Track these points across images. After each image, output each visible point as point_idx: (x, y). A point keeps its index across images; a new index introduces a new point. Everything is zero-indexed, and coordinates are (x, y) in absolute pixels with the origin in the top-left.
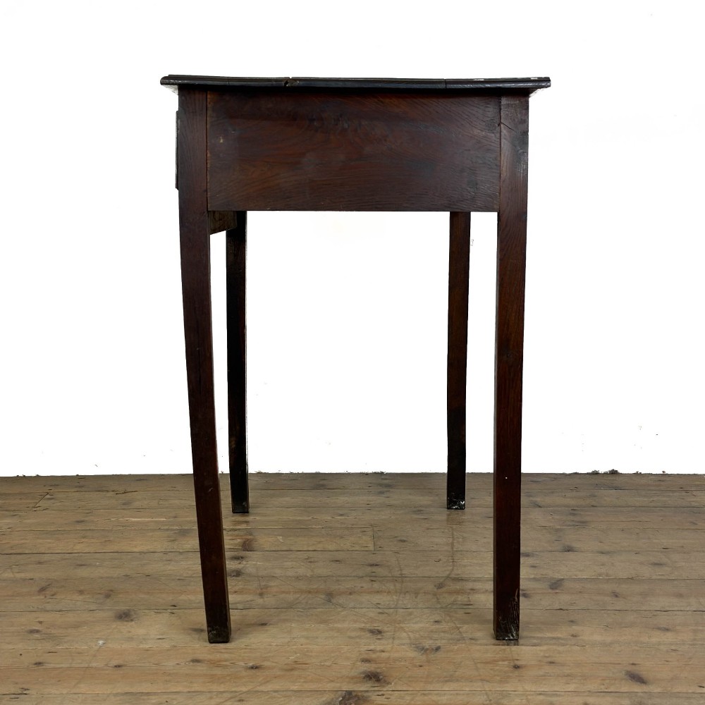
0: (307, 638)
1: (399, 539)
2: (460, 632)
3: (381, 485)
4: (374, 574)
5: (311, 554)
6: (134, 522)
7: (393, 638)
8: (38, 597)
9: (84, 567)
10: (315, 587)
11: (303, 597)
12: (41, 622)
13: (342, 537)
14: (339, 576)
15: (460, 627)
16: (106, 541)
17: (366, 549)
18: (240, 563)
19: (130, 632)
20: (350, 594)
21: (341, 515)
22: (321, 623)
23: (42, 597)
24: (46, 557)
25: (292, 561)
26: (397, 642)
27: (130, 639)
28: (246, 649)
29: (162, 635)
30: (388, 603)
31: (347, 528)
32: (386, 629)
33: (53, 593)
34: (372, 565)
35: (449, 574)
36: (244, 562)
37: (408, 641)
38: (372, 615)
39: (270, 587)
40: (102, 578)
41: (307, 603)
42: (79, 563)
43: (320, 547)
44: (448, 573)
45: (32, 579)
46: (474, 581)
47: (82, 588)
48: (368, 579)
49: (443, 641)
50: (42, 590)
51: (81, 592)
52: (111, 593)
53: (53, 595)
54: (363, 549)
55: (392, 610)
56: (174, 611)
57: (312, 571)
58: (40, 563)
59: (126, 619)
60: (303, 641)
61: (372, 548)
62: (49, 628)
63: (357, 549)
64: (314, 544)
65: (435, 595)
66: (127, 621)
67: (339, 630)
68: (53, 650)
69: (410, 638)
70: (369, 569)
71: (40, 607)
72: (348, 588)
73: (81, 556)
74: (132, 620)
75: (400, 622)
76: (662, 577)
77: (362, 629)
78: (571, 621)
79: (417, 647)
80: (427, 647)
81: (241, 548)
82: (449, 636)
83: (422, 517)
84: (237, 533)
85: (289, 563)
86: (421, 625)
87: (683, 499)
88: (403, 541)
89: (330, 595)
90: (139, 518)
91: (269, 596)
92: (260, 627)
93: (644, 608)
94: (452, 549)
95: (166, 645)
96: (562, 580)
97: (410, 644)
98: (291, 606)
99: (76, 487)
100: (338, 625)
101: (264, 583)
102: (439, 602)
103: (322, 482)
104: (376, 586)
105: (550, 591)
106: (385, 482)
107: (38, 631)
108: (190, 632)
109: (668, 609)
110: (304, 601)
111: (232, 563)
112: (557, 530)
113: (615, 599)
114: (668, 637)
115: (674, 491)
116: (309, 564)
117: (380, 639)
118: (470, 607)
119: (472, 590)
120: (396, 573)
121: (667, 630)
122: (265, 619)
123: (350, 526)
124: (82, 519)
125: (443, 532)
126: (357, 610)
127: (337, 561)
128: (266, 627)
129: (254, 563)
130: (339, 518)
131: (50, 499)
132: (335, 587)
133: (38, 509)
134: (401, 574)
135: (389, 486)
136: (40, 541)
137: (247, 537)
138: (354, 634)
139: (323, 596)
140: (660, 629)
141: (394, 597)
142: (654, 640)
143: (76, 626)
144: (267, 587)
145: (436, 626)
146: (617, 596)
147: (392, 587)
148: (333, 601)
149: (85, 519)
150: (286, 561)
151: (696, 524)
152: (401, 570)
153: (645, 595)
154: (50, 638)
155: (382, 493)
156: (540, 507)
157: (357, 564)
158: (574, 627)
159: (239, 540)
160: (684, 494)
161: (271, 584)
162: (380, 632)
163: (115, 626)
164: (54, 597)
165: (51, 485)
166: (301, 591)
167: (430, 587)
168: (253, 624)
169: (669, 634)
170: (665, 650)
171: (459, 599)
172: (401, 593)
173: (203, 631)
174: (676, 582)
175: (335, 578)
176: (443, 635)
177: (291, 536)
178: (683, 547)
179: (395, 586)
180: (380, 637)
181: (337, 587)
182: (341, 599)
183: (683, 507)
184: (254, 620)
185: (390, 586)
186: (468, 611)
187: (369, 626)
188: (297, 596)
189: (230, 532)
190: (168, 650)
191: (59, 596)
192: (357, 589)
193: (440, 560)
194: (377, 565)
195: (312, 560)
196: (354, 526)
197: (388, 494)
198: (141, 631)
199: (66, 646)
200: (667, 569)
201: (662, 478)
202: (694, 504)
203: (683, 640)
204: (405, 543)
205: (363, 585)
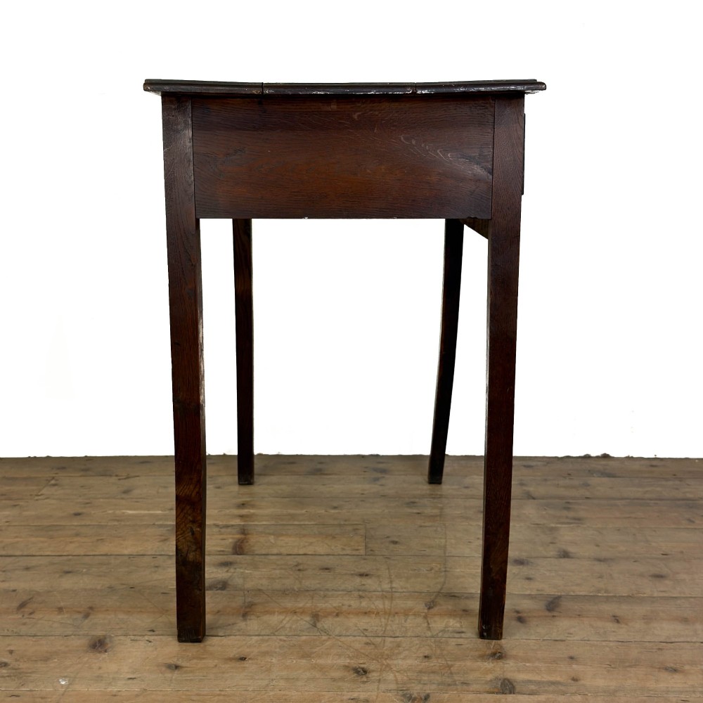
0: (287, 679)
1: (390, 539)
2: (451, 673)
3: (376, 470)
4: (363, 588)
5: (299, 559)
6: (130, 515)
7: (379, 681)
8: (16, 616)
9: (70, 575)
10: (301, 605)
11: (287, 619)
12: (11, 652)
13: (334, 538)
14: (327, 590)
15: (452, 666)
16: (98, 540)
17: (357, 553)
18: (227, 571)
19: (100, 668)
20: (337, 615)
21: (335, 508)
22: (303, 657)
23: (20, 616)
24: (34, 561)
25: (281, 569)
26: (383, 687)
27: (99, 678)
28: (219, 695)
29: (134, 673)
30: (376, 628)
31: (340, 525)
32: (372, 668)
33: (31, 610)
34: (361, 575)
35: (441, 589)
36: (232, 570)
37: (393, 686)
38: (357, 646)
39: (255, 604)
40: (85, 590)
41: (290, 628)
42: (66, 568)
43: (310, 550)
44: (439, 586)
45: (14, 591)
46: (467, 598)
47: (62, 604)
48: (356, 594)
49: (434, 687)
50: (23, 605)
51: (60, 610)
52: (90, 611)
53: (31, 614)
54: (354, 553)
55: (379, 640)
56: (151, 638)
57: (301, 582)
58: (27, 569)
59: (100, 649)
60: (282, 683)
61: (362, 552)
62: (18, 661)
63: (348, 552)
64: (305, 547)
65: (425, 617)
66: (100, 652)
67: (322, 669)
68: (16, 693)
69: (396, 680)
70: (358, 580)
71: (15, 630)
72: (335, 607)
73: (70, 560)
74: (106, 651)
75: (389, 657)
76: (665, 594)
77: (346, 667)
78: (572, 658)
79: (404, 695)
80: (415, 695)
81: (230, 550)
82: (438, 678)
83: (415, 511)
84: (229, 530)
85: (278, 572)
86: (409, 662)
87: (677, 489)
88: (395, 543)
89: (316, 617)
90: (135, 510)
91: (253, 617)
92: (238, 664)
93: (648, 638)
94: (445, 553)
95: (136, 688)
96: (559, 597)
97: (397, 690)
98: (275, 632)
99: (83, 470)
100: (321, 661)
101: (250, 600)
102: (429, 628)
103: (319, 466)
104: (364, 604)
105: (547, 613)
106: (381, 466)
107: (6, 665)
108: (164, 669)
109: (673, 640)
110: (288, 625)
111: (220, 570)
112: (552, 529)
113: (616, 625)
114: (676, 682)
115: (667, 480)
116: (298, 572)
117: (364, 682)
118: (463, 635)
119: (464, 610)
120: (386, 586)
121: (675, 671)
122: (245, 651)
123: (342, 523)
124: (80, 511)
125: (436, 531)
126: (343, 639)
127: (327, 569)
128: (246, 664)
129: (242, 571)
130: (333, 511)
131: (54, 485)
132: (321, 605)
133: (40, 497)
134: (392, 588)
135: (383, 471)
136: (33, 539)
137: (238, 536)
138: (337, 674)
139: (308, 618)
140: (666, 669)
141: (383, 620)
142: (662, 685)
143: (46, 659)
144: (251, 605)
145: (426, 664)
146: (618, 622)
147: (381, 606)
148: (319, 625)
149: (84, 511)
150: (275, 569)
151: (693, 522)
152: (391, 582)
153: (648, 619)
154: (18, 675)
155: (376, 479)
156: (534, 498)
157: (346, 574)
158: (574, 666)
159: (230, 540)
160: (677, 482)
161: (256, 600)
162: (365, 672)
163: (86, 659)
164: (32, 616)
165: (59, 469)
166: (286, 611)
167: (420, 607)
168: (231, 659)
169: (677, 677)
170: (674, 700)
171: (451, 624)
172: (390, 614)
173: (177, 667)
174: (679, 602)
175: (322, 593)
176: (432, 677)
177: (282, 535)
178: (682, 552)
179: (384, 604)
180: (364, 679)
181: (324, 606)
182: (326, 623)
183: (679, 500)
184: (234, 652)
185: (379, 604)
186: (460, 641)
187: (354, 663)
188: (282, 617)
189: (223, 530)
190: (137, 696)
191: (36, 616)
192: (345, 608)
193: (431, 570)
194: (367, 575)
195: (301, 567)
196: (346, 523)
197: (383, 481)
198: (113, 667)
199: (31, 687)
200: (667, 582)
201: (654, 463)
202: (689, 496)
203: (693, 686)
204: (397, 546)
205: (352, 603)
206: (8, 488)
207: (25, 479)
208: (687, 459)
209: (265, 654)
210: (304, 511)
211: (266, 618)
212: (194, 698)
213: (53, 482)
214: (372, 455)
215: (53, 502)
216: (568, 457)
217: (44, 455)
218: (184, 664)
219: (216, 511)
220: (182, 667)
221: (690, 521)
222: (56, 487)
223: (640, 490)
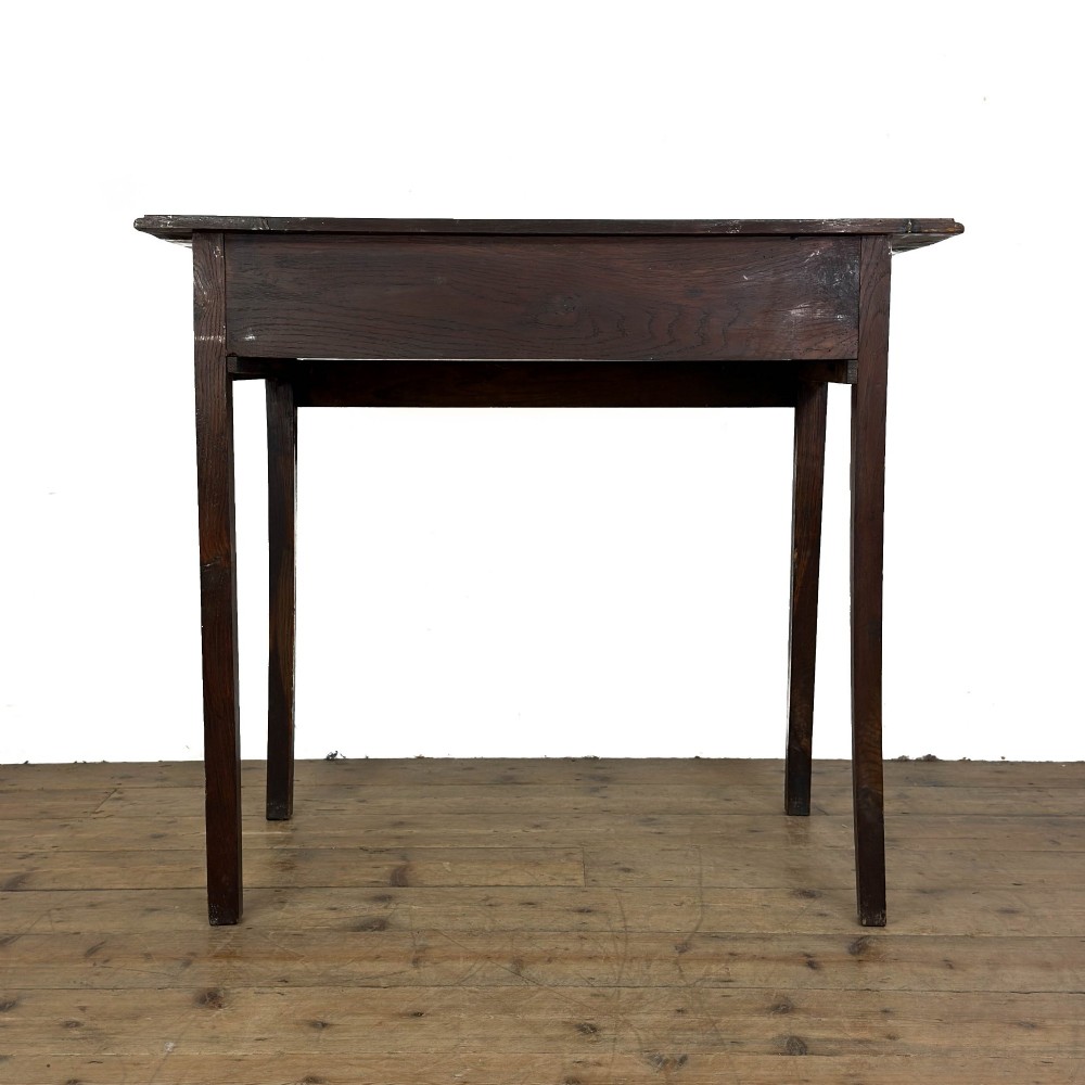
0: (484, 1039)
1: (621, 866)
2: (716, 1030)
3: (593, 777)
4: (585, 927)
5: (490, 892)
7: (615, 1040)
8: (84, 965)
9: (156, 913)
10: (496, 948)
11: (478, 966)
12: (83, 1009)
13: (538, 864)
14: (533, 930)
15: (717, 1021)
17: (572, 883)
18: (386, 908)
19: (214, 1027)
20: (550, 961)
21: (537, 826)
22: (504, 1012)
23: (91, 965)
25: (464, 904)
26: (620, 1047)
27: (215, 1040)
29: (263, 1033)
30: (606, 977)
31: (545, 849)
32: (603, 1023)
33: (105, 958)
34: (581, 911)
35: (697, 928)
36: (393, 906)
37: (635, 1046)
38: (581, 998)
39: (430, 948)
40: (182, 931)
41: (484, 976)
42: (152, 905)
43: (504, 879)
44: (694, 925)
45: (77, 934)
46: (735, 939)
47: (150, 949)
48: (575, 934)
49: (694, 1046)
50: (92, 952)
51: (148, 957)
52: (192, 958)
53: (106, 962)
54: (568, 883)
55: (611, 990)
56: (284, 990)
57: (493, 921)
58: (93, 905)
59: (211, 1004)
60: (476, 1043)
61: (581, 881)
63: (560, 883)
64: (496, 876)
65: (676, 963)
66: (212, 1008)
67: (532, 1026)
68: (97, 1058)
69: (639, 1039)
70: (577, 917)
71: (85, 982)
72: (545, 951)
73: (154, 895)
74: (220, 1007)
75: (626, 1011)
76: (1015, 934)
77: (567, 1024)
78: (885, 1011)
79: (651, 1057)
80: (666, 1057)
81: (388, 881)
82: (700, 1037)
83: (654, 830)
84: (382, 855)
85: (459, 908)
86: (657, 1017)
87: (1033, 802)
88: (628, 870)
89: (519, 963)
91: (427, 963)
92: (412, 1021)
93: (994, 988)
94: (700, 883)
95: (268, 1050)
96: (867, 937)
97: (641, 1051)
98: (461, 981)
100: (530, 1017)
101: (421, 942)
102: (682, 977)
103: (509, 773)
104: (587, 947)
105: (850, 957)
106: (601, 772)
107: (77, 1023)
108: (305, 1027)
109: (1030, 989)
110: (479, 974)
111: (374, 906)
113: (949, 971)
114: (1034, 1040)
116: (489, 908)
117: (594, 1042)
118: (731, 984)
119: (731, 954)
120: (618, 925)
121: (1033, 1026)
122: (420, 1005)
123: (549, 845)
125: (686, 855)
126: (559, 990)
127: (530, 904)
128: (421, 1021)
129: (407, 906)
130: (534, 831)
131: (119, 799)
132: (526, 948)
133: (98, 816)
134: (625, 927)
135: (605, 779)
136: (96, 869)
137: (398, 863)
138: (555, 1032)
139: (507, 965)
140: (1020, 1024)
141: (615, 966)
142: (1014, 1044)
143: (134, 1017)
144: (424, 949)
145: (680, 1019)
146: (951, 967)
147: (612, 950)
148: (524, 973)
149: (165, 832)
150: (455, 904)
151: (1059, 844)
152: (625, 919)
153: (994, 964)
154: (95, 1036)
155: (596, 790)
157: (559, 910)
158: (889, 1021)
159: (386, 868)
160: (1035, 793)
161: (431, 943)
162: (594, 1029)
163: (192, 1017)
164: (108, 964)
165: (121, 777)
166: (476, 956)
167: (668, 950)
168: (401, 1015)
169: (1036, 1034)
170: (1032, 1062)
171: (713, 971)
172: (625, 959)
173: (324, 1025)
174: (1037, 943)
175: (526, 933)
176: (690, 1035)
177: (462, 861)
178: (1041, 882)
179: (616, 947)
180: (593, 1038)
181: (529, 949)
182: (536, 971)
183: (1037, 815)
184: (404, 1007)
185: (609, 947)
186: (727, 992)
187: (577, 1019)
188: (469, 963)
189: (373, 855)
190: (272, 1060)
191: (113, 964)
192: (560, 952)
193: (682, 904)
194: (589, 911)
195: (493, 902)
196: (554, 846)
197: (605, 793)
198: (232, 1026)
199: (117, 1051)
200: (1022, 919)
202: (1052, 810)
203: (1058, 1045)
204: (630, 875)
205: (570, 945)
206: (48, 803)
207: (76, 791)
208: (1051, 764)
209: (449, 1008)
210: (491, 831)
211: (447, 964)
212: (353, 1062)
213: (116, 795)
214: (586, 758)
215: (119, 820)
218: (336, 1021)
219: (361, 832)
220: (331, 1025)
221: (1055, 843)
222: (120, 802)
223: (983, 802)
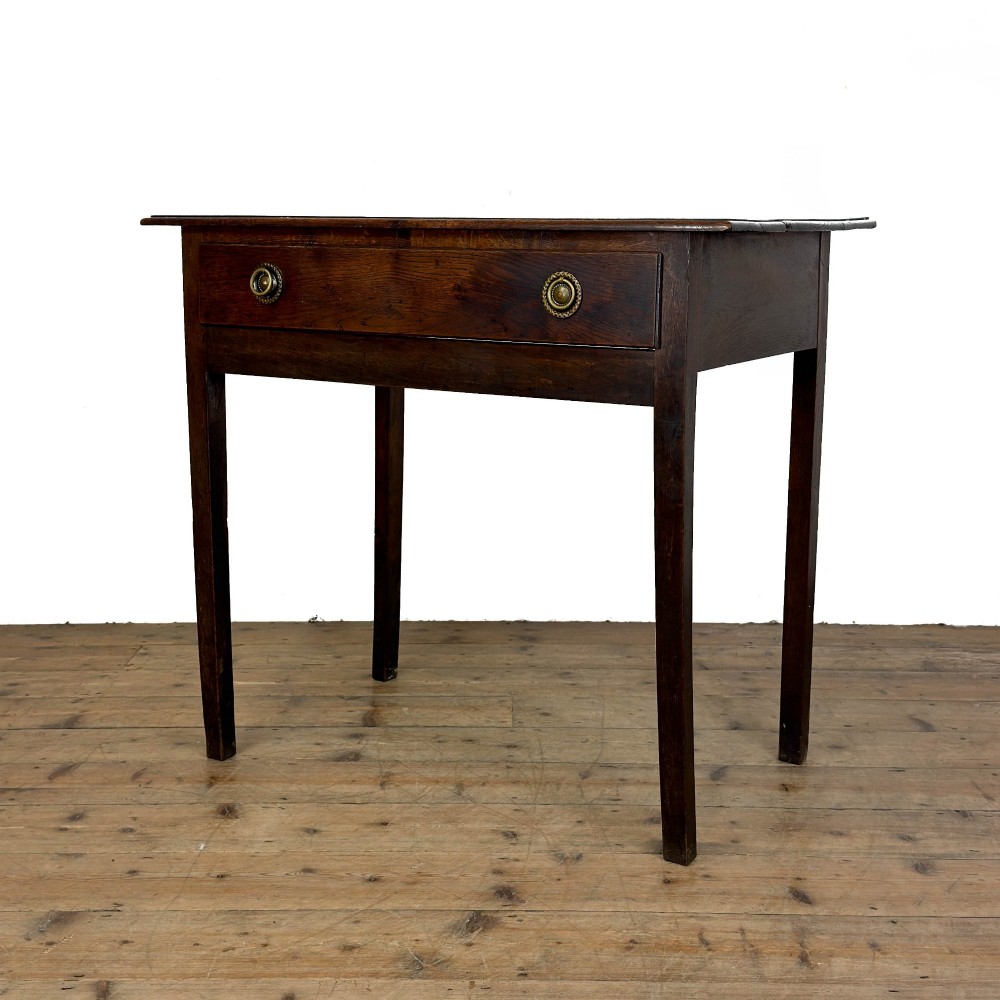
0: (433, 842)
1: (542, 711)
2: (605, 836)
3: (523, 638)
4: (511, 759)
5: (439, 731)
7: (530, 844)
8: (132, 786)
9: (180, 747)
10: (443, 775)
11: (429, 788)
12: (135, 819)
13: (477, 709)
14: (472, 761)
15: (606, 830)
17: (504, 725)
18: (359, 743)
19: (234, 832)
20: (484, 784)
21: (477, 679)
22: (448, 822)
23: (136, 786)
24: (140, 733)
25: (418, 741)
26: (533, 848)
27: (234, 841)
28: (363, 855)
29: (270, 837)
30: (525, 796)
31: (483, 697)
32: (522, 831)
33: (147, 781)
34: (509, 747)
35: (597, 759)
36: (364, 742)
37: (545, 848)
38: (506, 812)
39: (393, 774)
41: (433, 796)
42: (179, 740)
43: (450, 722)
44: (595, 757)
45: (124, 762)
46: (626, 768)
47: (180, 774)
48: (504, 765)
49: (587, 848)
50: (137, 776)
51: (180, 780)
52: (213, 781)
53: (148, 783)
54: (499, 725)
55: (529, 807)
56: (284, 806)
57: (441, 754)
58: (134, 740)
59: (230, 816)
60: (427, 846)
61: (509, 724)
62: (144, 827)
63: (494, 724)
64: (444, 719)
65: (579, 786)
66: (231, 818)
67: (469, 832)
68: (151, 855)
69: (548, 842)
70: (506, 751)
71: (134, 799)
72: (480, 777)
73: (180, 732)
74: (237, 817)
75: (539, 822)
76: (840, 765)
77: (494, 831)
78: (733, 822)
79: (556, 855)
80: (568, 855)
81: (360, 722)
82: (593, 841)
83: (570, 682)
84: (356, 701)
85: (415, 743)
86: (561, 826)
87: (873, 659)
88: (546, 714)
89: (460, 786)
90: (245, 681)
91: (391, 786)
92: (380, 828)
93: (817, 805)
94: (602, 725)
95: (275, 850)
96: (726, 767)
97: (549, 852)
98: (416, 800)
99: (174, 638)
100: (468, 826)
101: (386, 770)
102: (583, 796)
103: (456, 634)
104: (513, 774)
105: (711, 782)
106: (530, 633)
107: (131, 830)
108: (301, 833)
109: (844, 807)
110: (431, 793)
111: (350, 742)
112: (724, 701)
113: (785, 793)
114: (841, 844)
115: (863, 649)
116: (438, 744)
117: (514, 844)
118: (619, 802)
119: (622, 780)
120: (537, 758)
121: (841, 834)
122: (386, 817)
123: (486, 694)
124: (181, 682)
125: (593, 703)
126: (490, 806)
127: (470, 740)
128: (387, 828)
129: (375, 742)
130: (474, 682)
131: (145, 654)
132: (466, 775)
133: (130, 668)
134: (542, 759)
135: (533, 639)
136: (133, 711)
137: (369, 708)
138: (486, 837)
139: (452, 788)
140: (832, 833)
141: (533, 789)
142: (825, 848)
143: (175, 824)
144: (389, 775)
145: (579, 828)
146: (787, 789)
147: (531, 776)
148: (464, 793)
149: (184, 682)
150: (412, 741)
151: (885, 693)
152: (542, 753)
153: (818, 788)
154: (145, 839)
155: (524, 649)
156: (707, 669)
157: (492, 746)
158: (735, 830)
159: (359, 712)
160: (875, 652)
161: (394, 770)
162: (515, 835)
163: (217, 825)
164: (150, 786)
165: (145, 636)
166: (428, 781)
167: (574, 777)
168: (372, 824)
169: (842, 840)
170: (836, 860)
171: (607, 792)
172: (540, 784)
173: (315, 831)
174: (855, 772)
175: (466, 764)
176: (585, 839)
177: (417, 707)
178: (868, 724)
179: (534, 773)
180: (514, 841)
181: (469, 776)
182: (472, 792)
183: (873, 670)
184: (375, 818)
185: (529, 774)
186: (616, 808)
187: (503, 827)
188: (423, 786)
189: (348, 702)
190: (277, 856)
191: (155, 785)
192: (492, 777)
193: (587, 741)
194: (515, 747)
195: (441, 739)
196: (490, 694)
197: (530, 651)
198: (247, 832)
199: (163, 849)
200: (847, 753)
201: (851, 631)
202: (886, 666)
203: (857, 848)
204: (548, 718)
205: (498, 773)
206: (89, 657)
207: (110, 647)
208: (890, 626)
209: (409, 819)
210: (440, 683)
211: (407, 787)
212: (336, 858)
213: (142, 651)
214: (518, 622)
215: (147, 672)
216: (751, 623)
217: (125, 621)
218: (324, 828)
219: (338, 682)
220: (320, 831)
221: (883, 692)
222: (146, 657)
223: (831, 659)
